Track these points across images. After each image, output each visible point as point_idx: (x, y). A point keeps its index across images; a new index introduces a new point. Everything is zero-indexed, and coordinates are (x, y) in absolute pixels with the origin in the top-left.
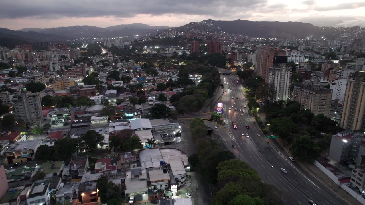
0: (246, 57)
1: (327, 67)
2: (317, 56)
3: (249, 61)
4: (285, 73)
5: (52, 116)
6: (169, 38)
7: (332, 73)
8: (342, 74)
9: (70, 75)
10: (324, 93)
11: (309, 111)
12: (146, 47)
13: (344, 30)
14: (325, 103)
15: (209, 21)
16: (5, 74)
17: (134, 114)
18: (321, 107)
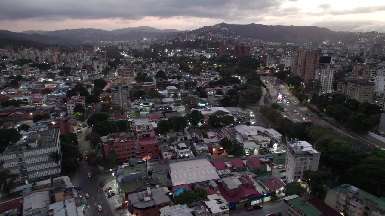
0: (278, 60)
1: (358, 68)
2: (343, 60)
3: (281, 64)
4: (329, 72)
5: (141, 104)
6: (189, 41)
7: (365, 73)
8: (377, 73)
9: (120, 74)
10: (368, 86)
11: (355, 100)
12: (166, 50)
13: (361, 35)
14: (369, 93)
15: (223, 25)
16: (56, 73)
17: (206, 104)
18: (365, 97)
